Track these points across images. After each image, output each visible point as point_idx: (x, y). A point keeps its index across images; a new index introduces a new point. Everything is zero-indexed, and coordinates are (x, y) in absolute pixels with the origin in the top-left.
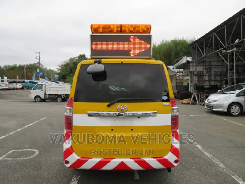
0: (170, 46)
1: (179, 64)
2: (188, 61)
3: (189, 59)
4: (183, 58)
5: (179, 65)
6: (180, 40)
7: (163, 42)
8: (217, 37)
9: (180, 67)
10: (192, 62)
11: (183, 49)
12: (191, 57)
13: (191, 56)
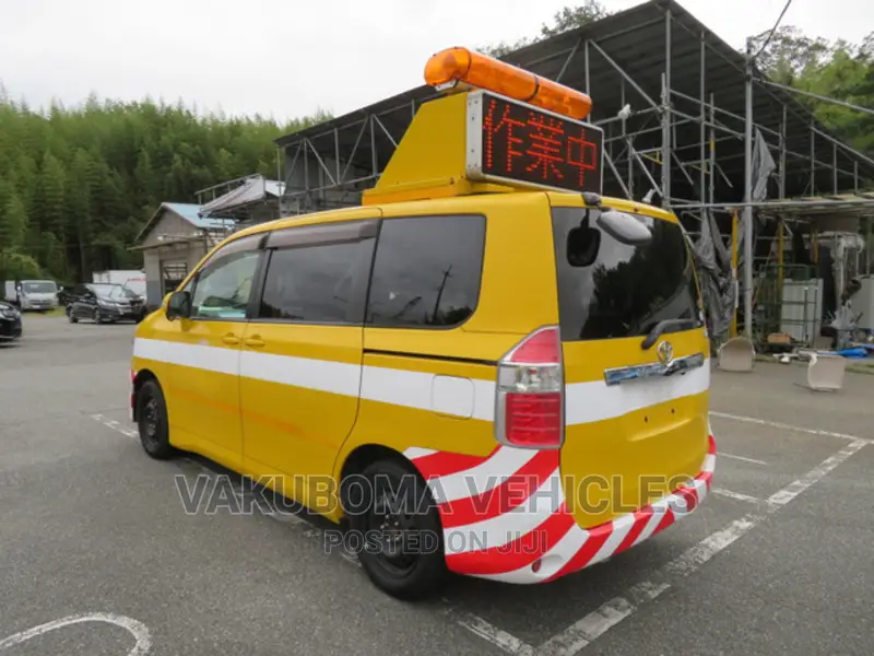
0: (129, 125)
1: (231, 200)
2: (268, 195)
3: (275, 188)
4: (249, 181)
5: (232, 203)
6: (169, 109)
7: (92, 100)
8: (385, 130)
9: (233, 212)
10: (284, 199)
11: (184, 144)
12: (283, 183)
13: (283, 180)
